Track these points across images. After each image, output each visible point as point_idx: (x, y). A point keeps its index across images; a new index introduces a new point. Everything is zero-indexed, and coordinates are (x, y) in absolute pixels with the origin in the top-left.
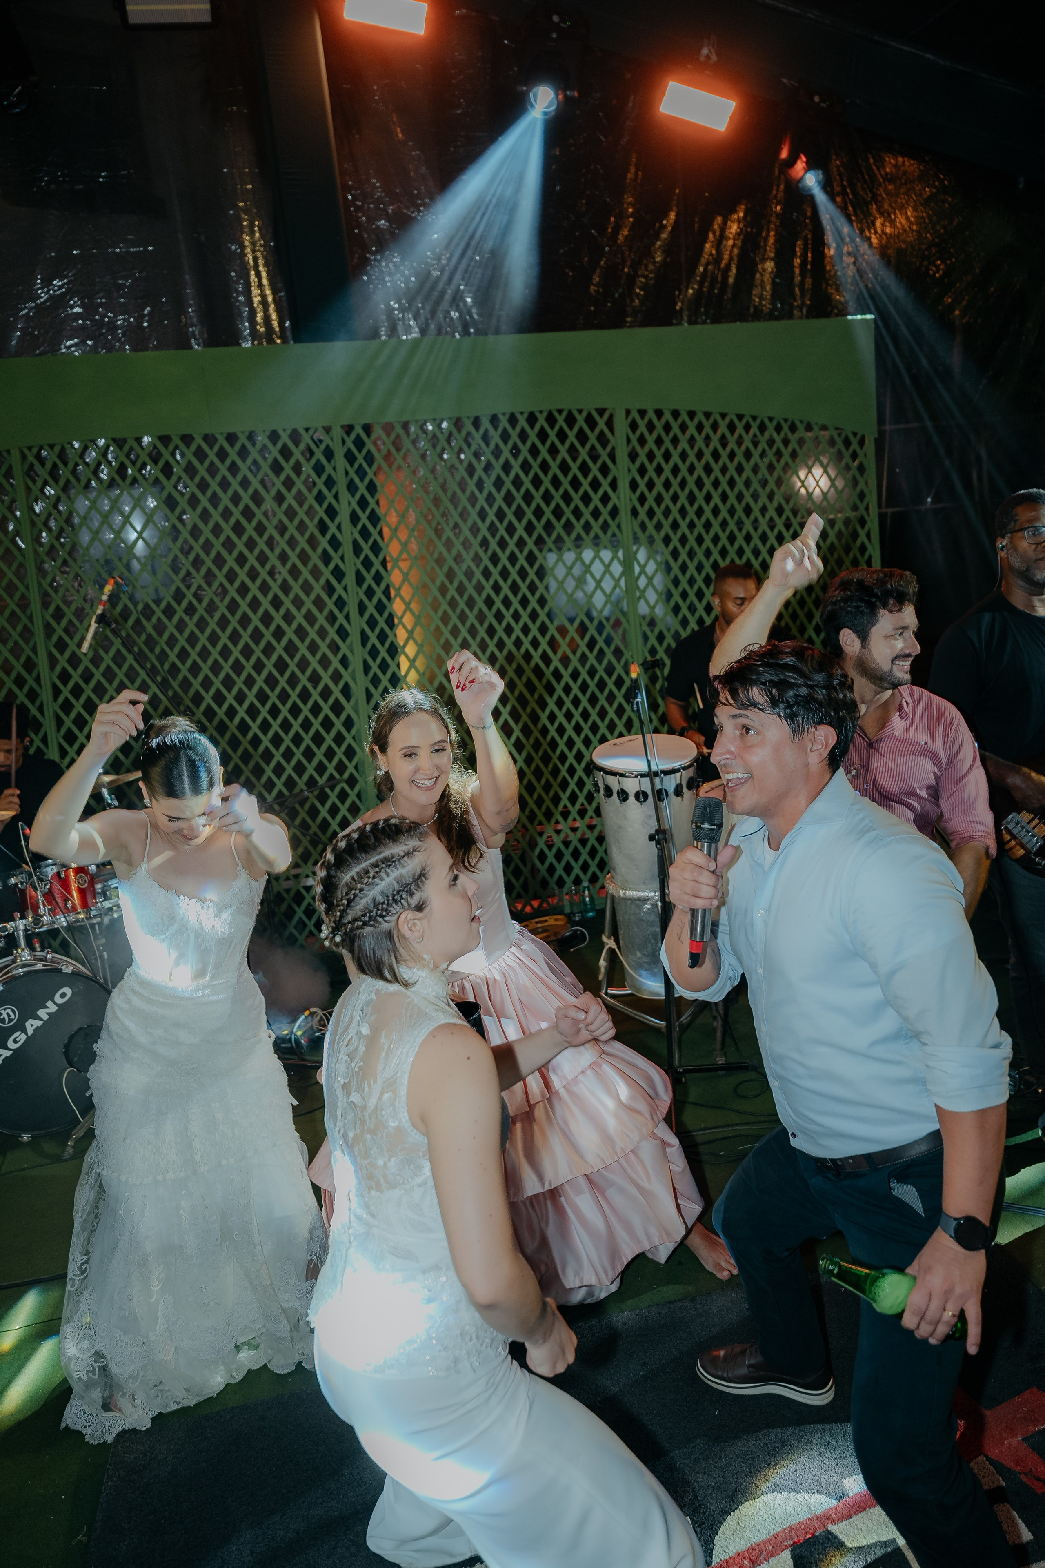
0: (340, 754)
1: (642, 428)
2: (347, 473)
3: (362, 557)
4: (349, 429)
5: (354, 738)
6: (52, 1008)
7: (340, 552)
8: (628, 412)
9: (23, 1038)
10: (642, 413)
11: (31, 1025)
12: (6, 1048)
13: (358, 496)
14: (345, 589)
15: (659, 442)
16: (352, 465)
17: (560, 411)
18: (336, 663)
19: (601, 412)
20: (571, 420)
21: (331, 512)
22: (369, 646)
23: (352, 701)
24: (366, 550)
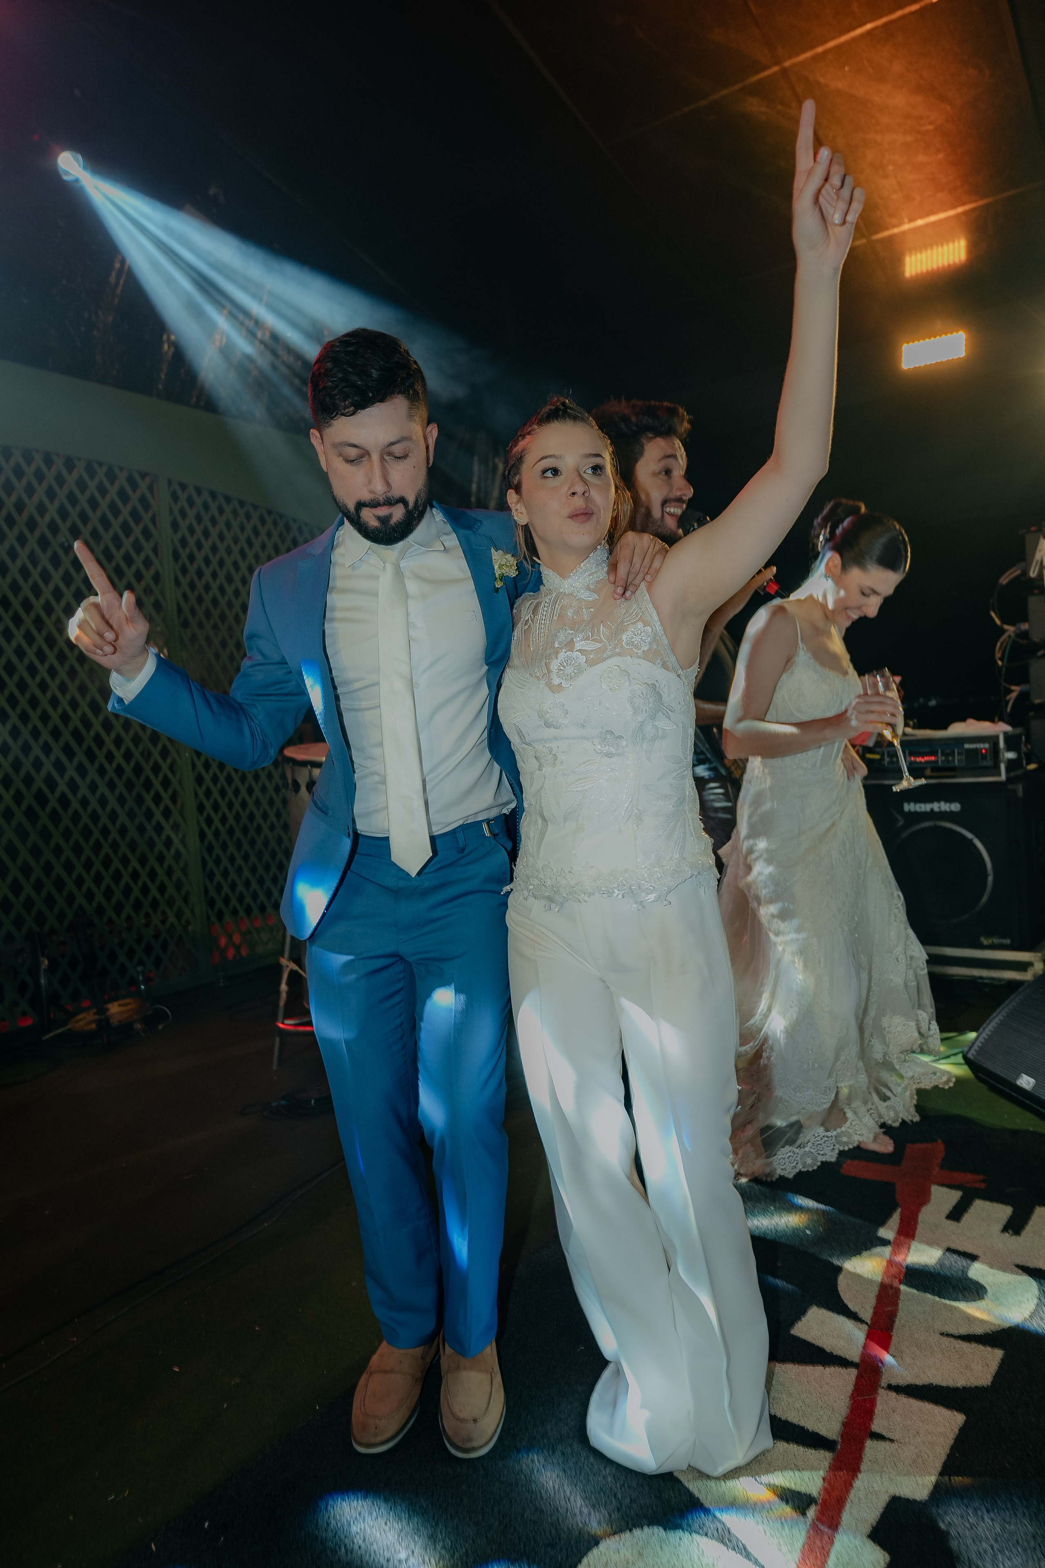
1: (183, 502)
8: (170, 483)
10: (183, 487)
15: (199, 518)
17: (100, 464)
19: (143, 476)
20: (111, 476)
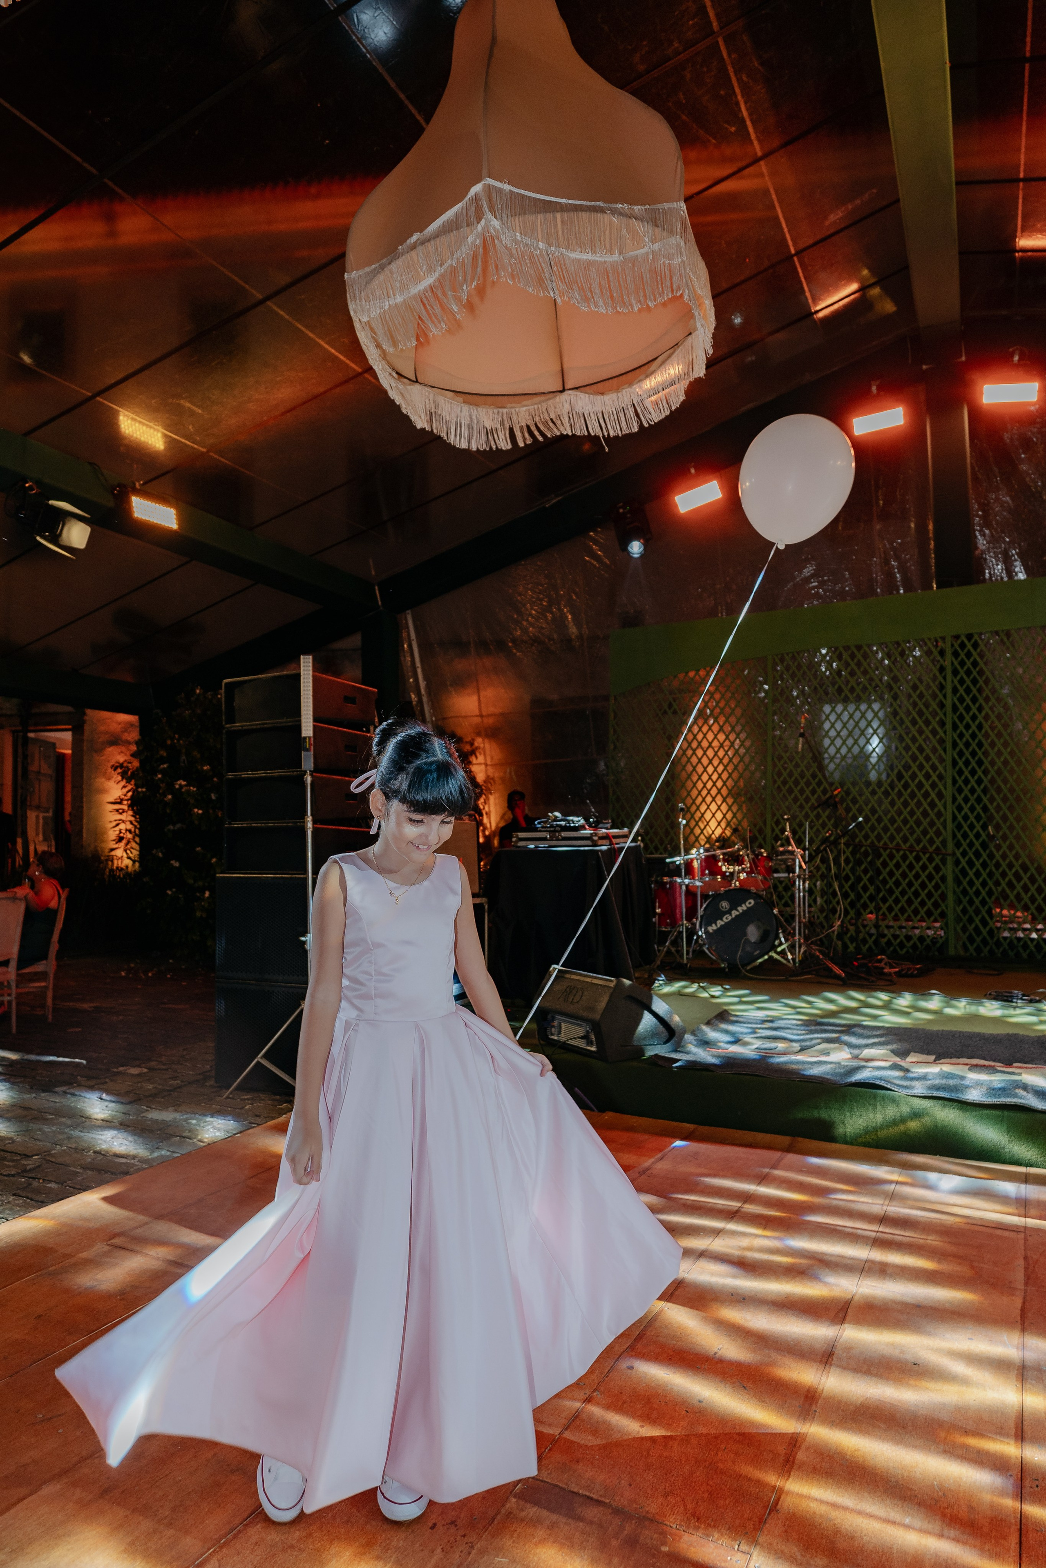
0: (931, 833)
2: (953, 664)
3: (958, 713)
4: (957, 637)
5: (942, 824)
6: (744, 907)
7: (944, 710)
9: (730, 918)
11: (734, 913)
12: (722, 920)
13: (958, 677)
14: (945, 733)
16: (956, 659)
18: (934, 777)
21: (942, 687)
22: (957, 768)
23: (943, 801)
24: (961, 709)
